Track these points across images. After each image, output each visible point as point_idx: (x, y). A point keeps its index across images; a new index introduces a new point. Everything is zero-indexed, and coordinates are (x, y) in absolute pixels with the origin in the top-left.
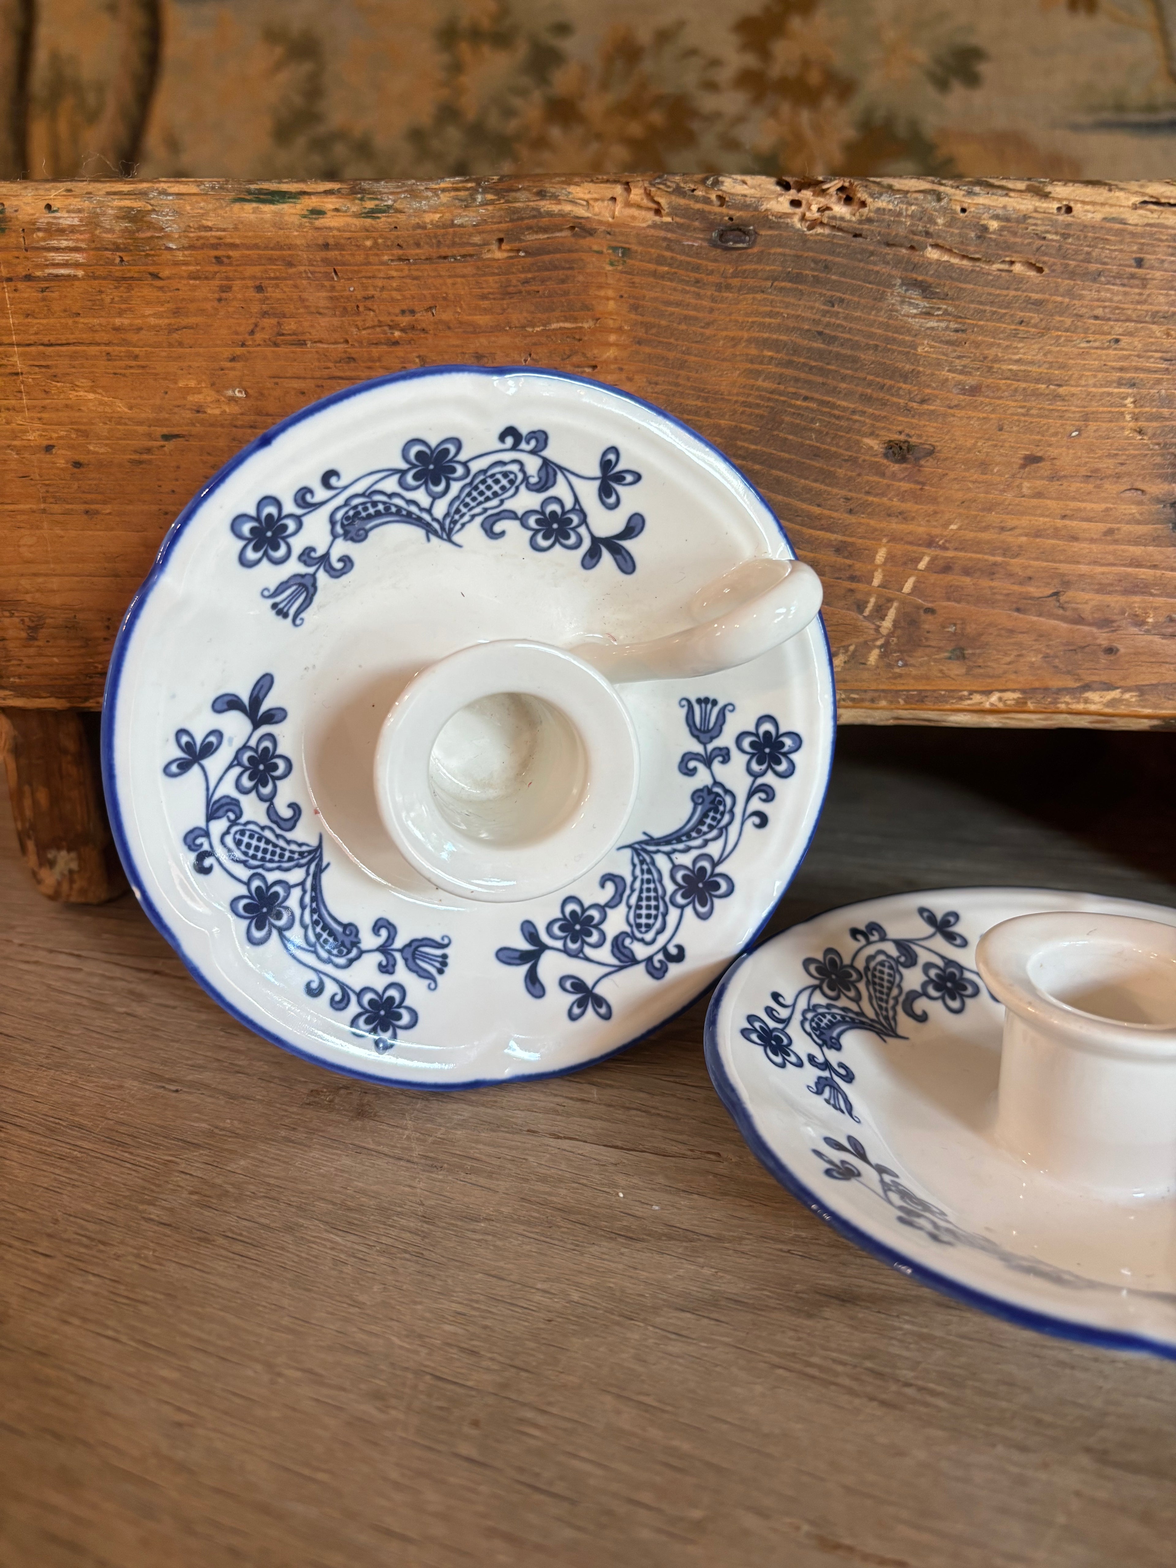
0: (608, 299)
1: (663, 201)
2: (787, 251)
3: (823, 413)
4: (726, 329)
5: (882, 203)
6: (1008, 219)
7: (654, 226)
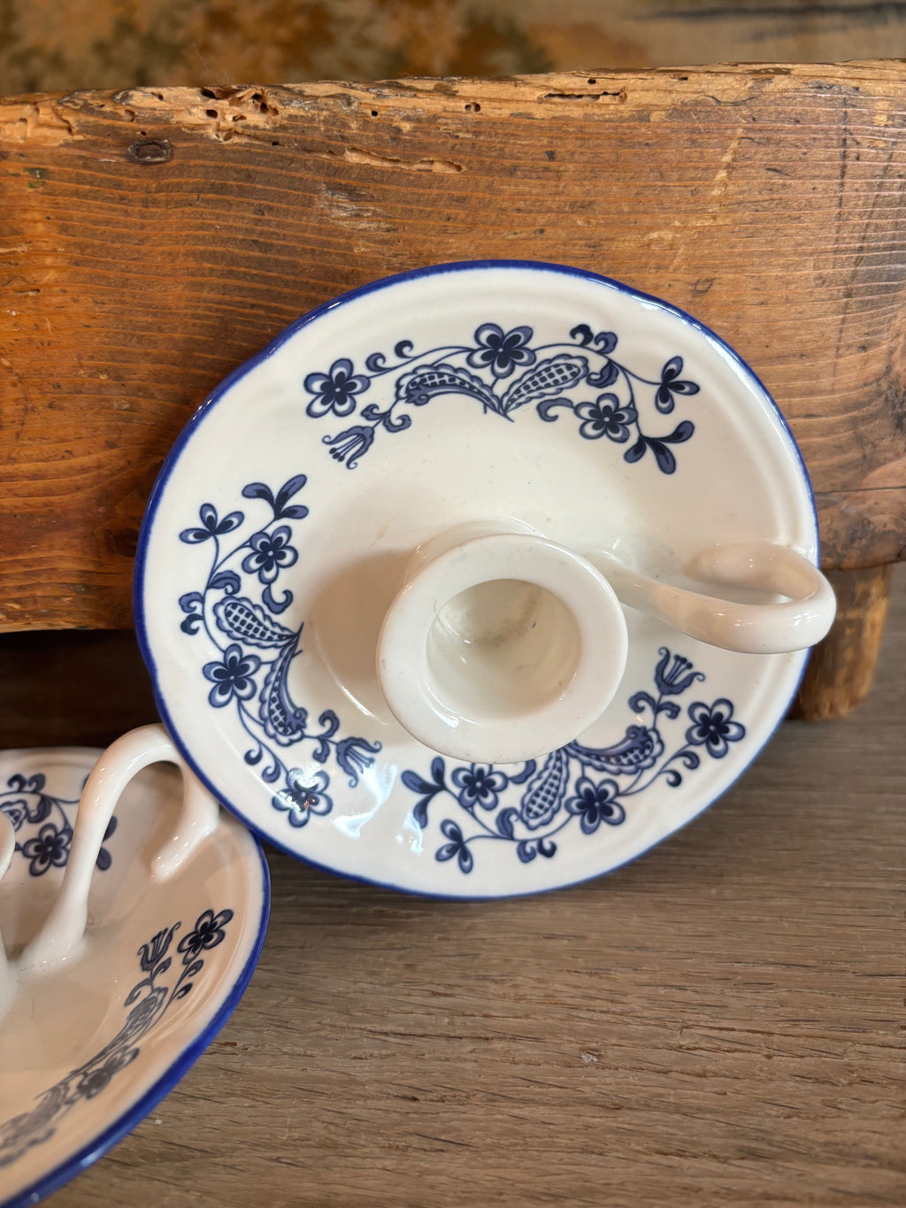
0: (35, 222)
1: (71, 119)
2: (207, 163)
3: (273, 319)
4: (161, 244)
5: (294, 109)
6: (419, 120)
7: (67, 145)
